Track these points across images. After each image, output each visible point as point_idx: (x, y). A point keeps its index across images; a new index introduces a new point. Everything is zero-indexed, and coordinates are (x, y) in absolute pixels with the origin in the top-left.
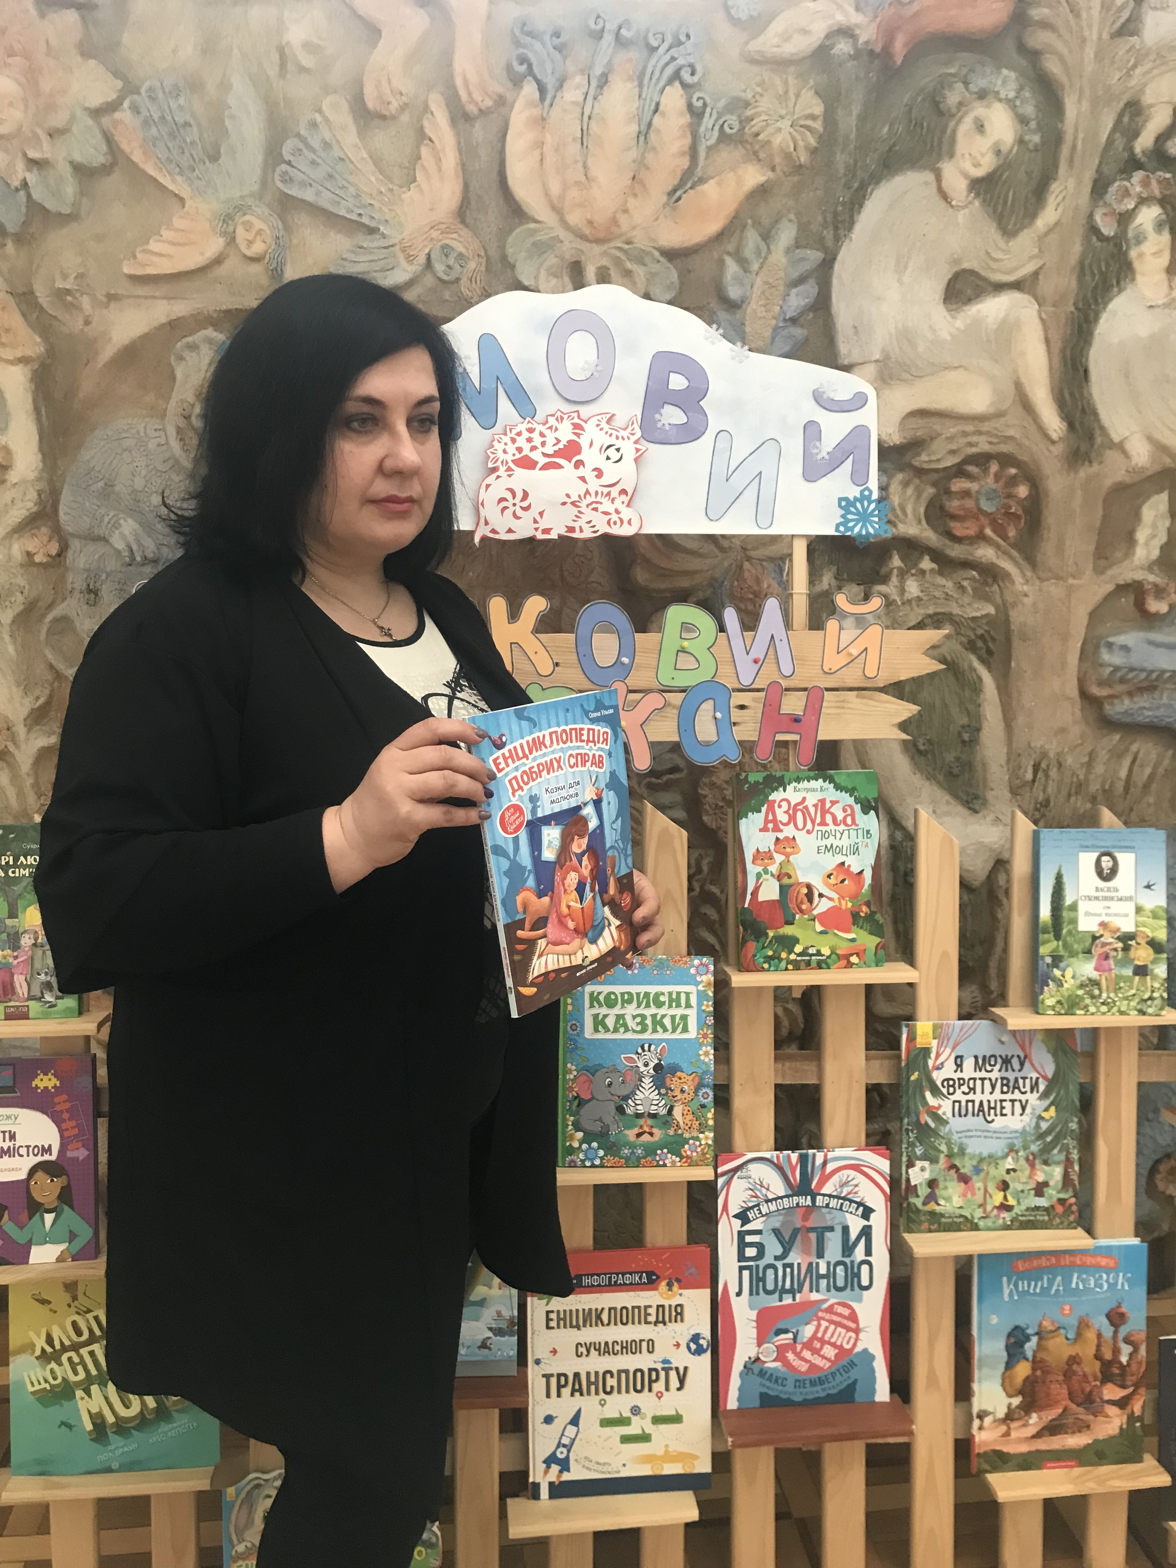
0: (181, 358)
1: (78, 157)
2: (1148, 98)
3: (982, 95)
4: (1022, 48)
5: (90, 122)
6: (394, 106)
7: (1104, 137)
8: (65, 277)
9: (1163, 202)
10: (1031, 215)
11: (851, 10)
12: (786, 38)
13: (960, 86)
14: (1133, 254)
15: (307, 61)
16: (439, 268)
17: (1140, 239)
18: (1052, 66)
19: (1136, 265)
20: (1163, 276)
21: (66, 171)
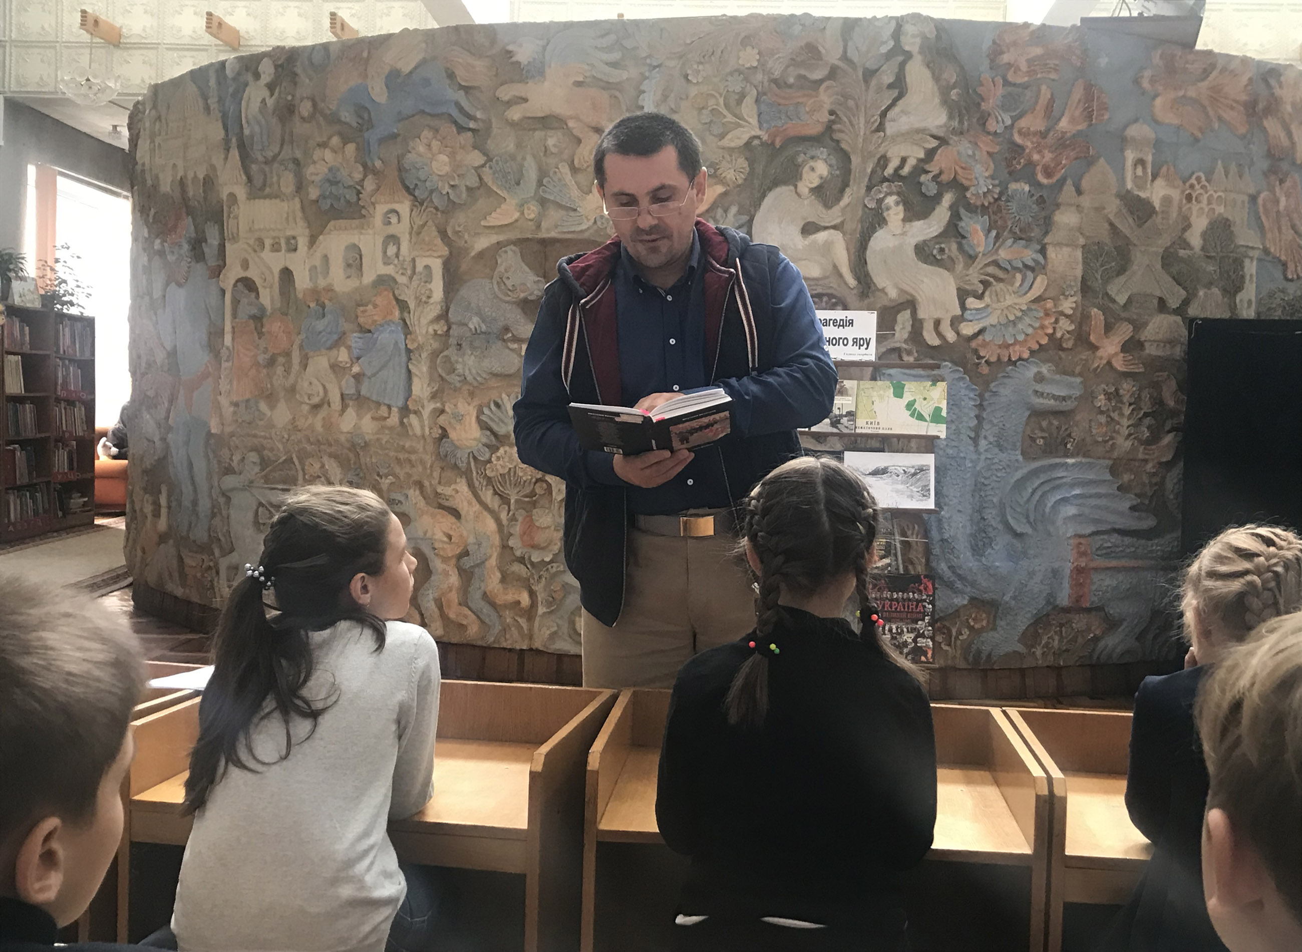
0: (500, 256)
1: (468, 183)
2: (889, 155)
3: (812, 158)
4: (832, 140)
5: (473, 171)
6: (585, 165)
7: (869, 170)
8: (459, 226)
9: (898, 194)
10: (838, 200)
11: (758, 130)
12: (731, 140)
13: (802, 155)
14: (885, 214)
15: (554, 150)
16: (599, 223)
17: (888, 209)
18: (844, 145)
19: (887, 218)
20: (900, 223)
21: (464, 189)
